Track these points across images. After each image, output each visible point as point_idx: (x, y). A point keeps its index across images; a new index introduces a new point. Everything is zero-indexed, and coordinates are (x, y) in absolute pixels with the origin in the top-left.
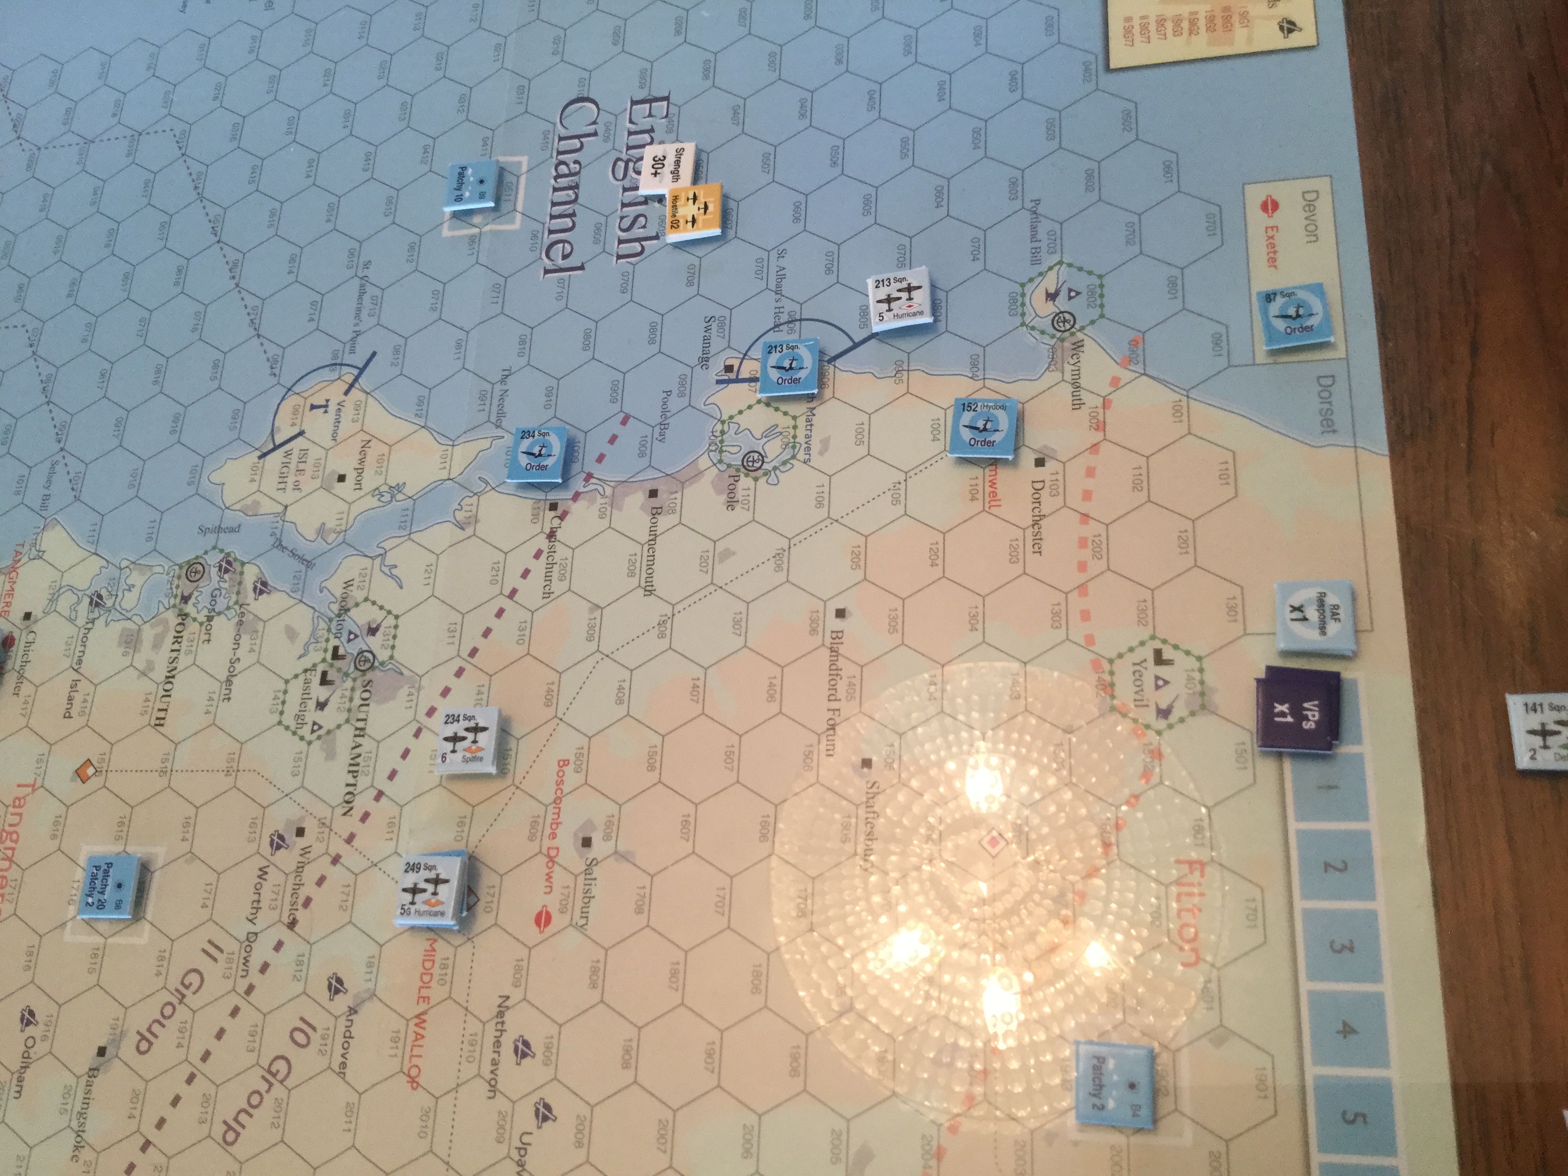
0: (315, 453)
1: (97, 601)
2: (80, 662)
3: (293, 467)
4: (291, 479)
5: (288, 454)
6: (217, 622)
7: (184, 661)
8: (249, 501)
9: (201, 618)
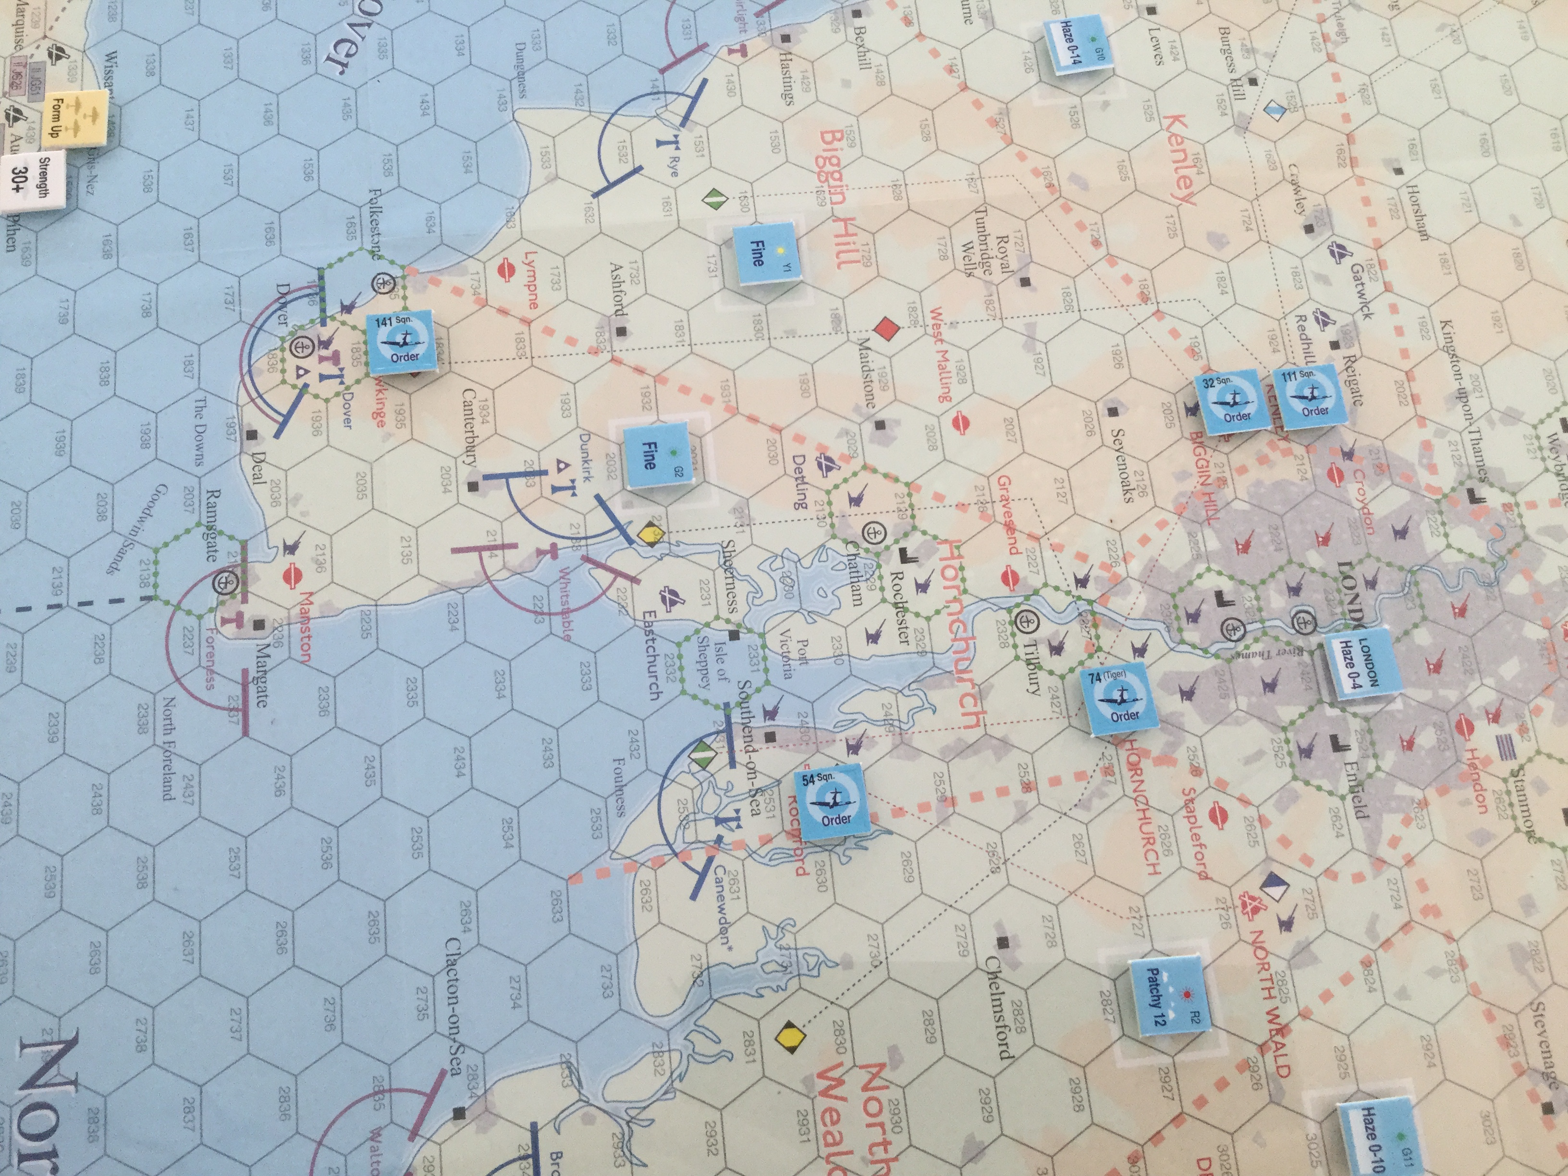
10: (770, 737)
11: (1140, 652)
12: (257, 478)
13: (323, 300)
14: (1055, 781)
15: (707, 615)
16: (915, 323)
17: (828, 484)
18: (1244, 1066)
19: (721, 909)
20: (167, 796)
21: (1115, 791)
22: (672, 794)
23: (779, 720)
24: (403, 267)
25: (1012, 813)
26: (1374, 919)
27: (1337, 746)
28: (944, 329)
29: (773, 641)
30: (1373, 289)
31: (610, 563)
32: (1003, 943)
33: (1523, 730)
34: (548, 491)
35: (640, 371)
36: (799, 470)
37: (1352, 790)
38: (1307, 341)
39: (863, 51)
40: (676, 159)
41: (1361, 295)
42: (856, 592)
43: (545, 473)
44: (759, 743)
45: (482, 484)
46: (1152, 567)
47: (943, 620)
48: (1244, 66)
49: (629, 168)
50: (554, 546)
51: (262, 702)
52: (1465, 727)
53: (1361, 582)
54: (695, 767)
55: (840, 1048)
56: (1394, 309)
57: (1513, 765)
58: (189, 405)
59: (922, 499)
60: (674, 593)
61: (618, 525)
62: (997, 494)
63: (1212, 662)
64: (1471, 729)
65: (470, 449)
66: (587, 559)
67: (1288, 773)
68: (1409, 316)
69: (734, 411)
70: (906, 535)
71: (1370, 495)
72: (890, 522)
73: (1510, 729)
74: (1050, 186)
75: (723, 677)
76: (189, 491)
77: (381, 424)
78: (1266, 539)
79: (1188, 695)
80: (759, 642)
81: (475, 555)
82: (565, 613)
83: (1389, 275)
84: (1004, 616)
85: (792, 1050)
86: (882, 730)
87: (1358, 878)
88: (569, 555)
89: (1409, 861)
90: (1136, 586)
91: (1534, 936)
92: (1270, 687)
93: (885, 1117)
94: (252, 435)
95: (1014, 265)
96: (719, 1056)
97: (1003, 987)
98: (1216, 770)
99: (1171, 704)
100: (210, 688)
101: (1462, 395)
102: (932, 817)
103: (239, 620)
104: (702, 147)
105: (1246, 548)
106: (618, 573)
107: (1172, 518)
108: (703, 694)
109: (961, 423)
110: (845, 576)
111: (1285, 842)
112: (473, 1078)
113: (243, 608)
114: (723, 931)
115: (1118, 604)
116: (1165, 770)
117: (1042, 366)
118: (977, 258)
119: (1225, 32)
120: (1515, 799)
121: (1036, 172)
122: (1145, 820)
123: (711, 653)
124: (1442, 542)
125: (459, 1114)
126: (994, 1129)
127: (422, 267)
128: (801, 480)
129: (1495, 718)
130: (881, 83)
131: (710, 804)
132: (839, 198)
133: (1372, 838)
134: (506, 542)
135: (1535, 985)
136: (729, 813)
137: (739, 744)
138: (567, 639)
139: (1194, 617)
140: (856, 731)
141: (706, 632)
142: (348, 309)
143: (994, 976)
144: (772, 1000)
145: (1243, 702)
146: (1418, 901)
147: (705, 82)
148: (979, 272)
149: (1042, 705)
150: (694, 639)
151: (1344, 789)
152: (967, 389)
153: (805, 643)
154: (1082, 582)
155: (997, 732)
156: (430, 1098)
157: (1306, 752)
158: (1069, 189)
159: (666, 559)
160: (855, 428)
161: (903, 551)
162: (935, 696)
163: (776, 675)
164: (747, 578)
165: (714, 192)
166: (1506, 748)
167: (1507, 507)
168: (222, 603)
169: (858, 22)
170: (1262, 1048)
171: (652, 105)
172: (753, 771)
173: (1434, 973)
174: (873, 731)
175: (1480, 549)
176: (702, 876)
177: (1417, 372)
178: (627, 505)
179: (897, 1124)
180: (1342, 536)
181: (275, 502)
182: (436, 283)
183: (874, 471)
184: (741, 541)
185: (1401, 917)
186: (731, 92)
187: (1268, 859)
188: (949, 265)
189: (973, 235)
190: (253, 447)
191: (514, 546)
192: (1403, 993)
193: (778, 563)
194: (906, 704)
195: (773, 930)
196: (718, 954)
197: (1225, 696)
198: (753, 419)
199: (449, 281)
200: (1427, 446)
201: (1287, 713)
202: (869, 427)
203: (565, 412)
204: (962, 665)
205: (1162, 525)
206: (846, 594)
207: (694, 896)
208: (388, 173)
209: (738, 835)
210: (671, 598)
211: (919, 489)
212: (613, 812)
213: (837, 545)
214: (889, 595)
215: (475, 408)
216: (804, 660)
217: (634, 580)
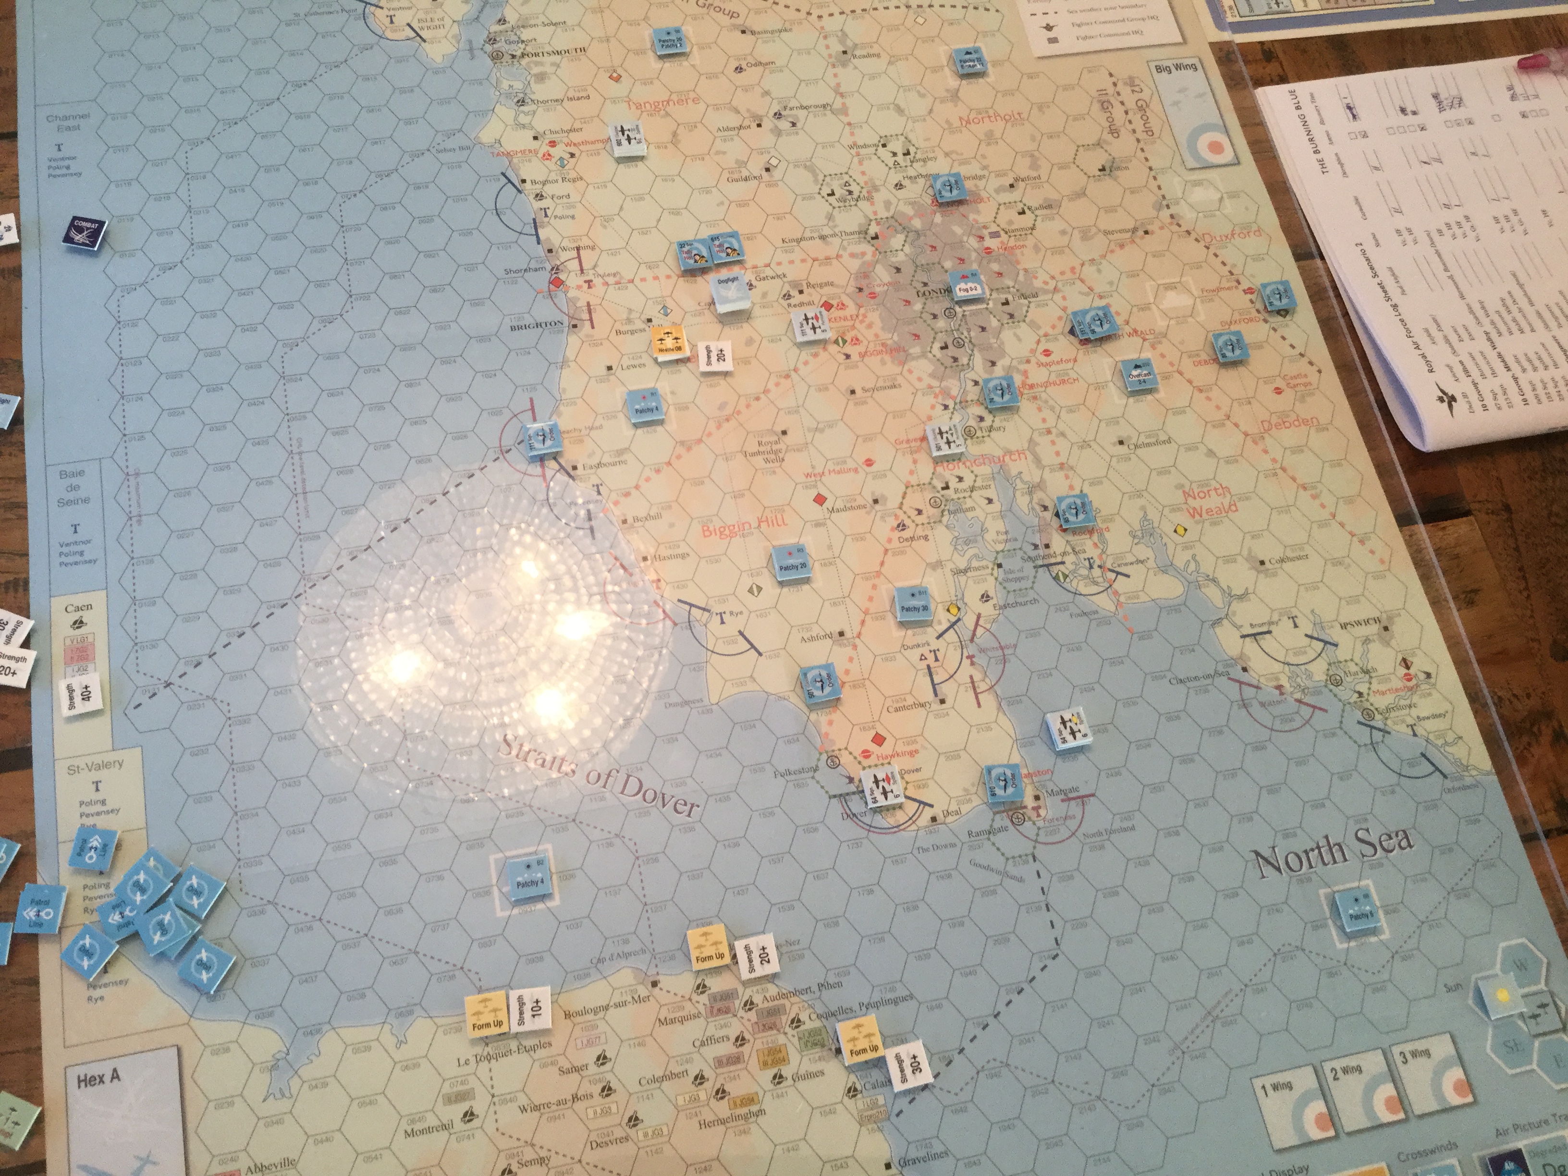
0: (421, 15)
1: (522, 102)
2: (557, 101)
3: (429, 24)
4: (437, 23)
5: (422, 28)
6: (524, 38)
7: (548, 49)
8: (454, 42)
9: (523, 46)
10: (1047, 546)
11: (976, 383)
12: (957, 813)
13: (848, 794)
14: (1044, 420)
15: (991, 580)
16: (815, 486)
17: (912, 526)
18: (1153, 347)
19: (1132, 564)
20: (1133, 828)
21: (1044, 395)
22: (1083, 589)
23: (1038, 542)
24: (821, 754)
25: (1062, 438)
26: (1080, 293)
27: (1006, 303)
28: (816, 471)
29: (1000, 547)
30: (769, 272)
31: (972, 628)
32: (1121, 443)
33: (985, 227)
34: (937, 664)
35: (863, 622)
36: (907, 540)
37: (1025, 298)
38: (801, 304)
39: (649, 517)
40: (731, 613)
41: (773, 278)
42: (968, 510)
43: (929, 667)
44: (1051, 551)
45: (940, 697)
46: (933, 375)
47: (975, 468)
48: (639, 325)
49: (741, 638)
50: (968, 657)
51: (1076, 790)
52: (988, 251)
53: (926, 288)
54: (1068, 580)
55: (1179, 509)
56: (779, 264)
57: (1002, 233)
58: (921, 856)
59: (914, 480)
60: (982, 596)
61: (952, 626)
62: (905, 445)
63: (976, 352)
64: (988, 248)
65: (922, 705)
66: (972, 640)
67: (1022, 324)
68: (780, 256)
69: (878, 574)
70: (934, 487)
71: (878, 282)
72: (928, 495)
73: (985, 233)
74: (728, 420)
75: (1021, 570)
76: (971, 848)
77: (917, 752)
78: (911, 327)
79: (993, 364)
80: (1001, 555)
81: (980, 696)
82: (1002, 648)
83: (760, 264)
84: (969, 442)
85: (1186, 530)
86: (1035, 496)
87: (1064, 298)
88: (971, 650)
89: (1053, 278)
90: (944, 384)
91: (1076, 232)
92: (983, 329)
93: (1205, 490)
94: (934, 819)
95: (776, 438)
96: (1196, 561)
97: (1140, 442)
98: (1025, 353)
99: (999, 371)
100: (1074, 817)
101: (823, 238)
102: (1071, 473)
103: (1036, 809)
104: (723, 599)
105: (917, 336)
106: (977, 624)
107: (906, 367)
108: (1031, 579)
109: (869, 463)
110: (960, 515)
111: (1054, 327)
112: (1228, 666)
113: (1030, 807)
114: (1142, 562)
115: (954, 392)
116: (1030, 375)
117: (831, 425)
118: (773, 456)
119: (618, 332)
120: (1018, 233)
121: (719, 427)
122: (1055, 384)
123: (1010, 576)
124: (900, 253)
125: (1245, 670)
126: (1201, 446)
127: (818, 744)
128: (912, 539)
129: (982, 238)
130: (670, 507)
131: (1084, 572)
132: (747, 526)
133: (1046, 292)
134: (969, 680)
135: (1096, 234)
136: (1087, 563)
137: (1053, 561)
138: (1015, 646)
139: (955, 360)
140: (1038, 508)
141: (1000, 579)
142: (851, 780)
143: (1136, 446)
144: (1165, 540)
145: (993, 341)
146: (1069, 275)
147: (679, 601)
148: (781, 455)
149: (1009, 425)
150: (1005, 584)
151: (1026, 302)
152: (849, 460)
153: (998, 533)
154: (946, 407)
155: (1026, 446)
156: (1241, 683)
157: (1012, 316)
158: (728, 411)
159: (966, 600)
160: (879, 514)
161: (943, 489)
162: (1014, 472)
163: (1017, 545)
164: (970, 561)
165: (750, 591)
166: (995, 235)
167: (878, 224)
168: (1030, 819)
169: (630, 520)
170: (1144, 340)
171: (698, 629)
172: (1064, 554)
173: (1099, 271)
174: (1035, 500)
175: (901, 237)
176: (1118, 573)
177: (814, 256)
178: (940, 623)
179: (1207, 485)
180: (904, 295)
181: (969, 801)
182: (827, 734)
183: (902, 503)
184: (950, 566)
185: (1078, 282)
186: (684, 587)
187: (1062, 333)
188: (778, 470)
189: (760, 458)
190: (940, 818)
191: (971, 677)
192: (1111, 283)
193: (959, 547)
194: (1020, 485)
195: (1136, 541)
196: (1151, 563)
197: (991, 347)
198: (882, 564)
199: (824, 728)
200: (852, 255)
201: (995, 323)
202: (877, 507)
203: (893, 659)
204: (996, 460)
205: (910, 371)
206: (970, 515)
207: (1128, 576)
208: (763, 770)
209: (1096, 558)
210: (985, 598)
211: (909, 482)
212: (1096, 616)
213: (945, 519)
214: (967, 494)
215: (898, 705)
216: (1006, 533)
217: (979, 617)
